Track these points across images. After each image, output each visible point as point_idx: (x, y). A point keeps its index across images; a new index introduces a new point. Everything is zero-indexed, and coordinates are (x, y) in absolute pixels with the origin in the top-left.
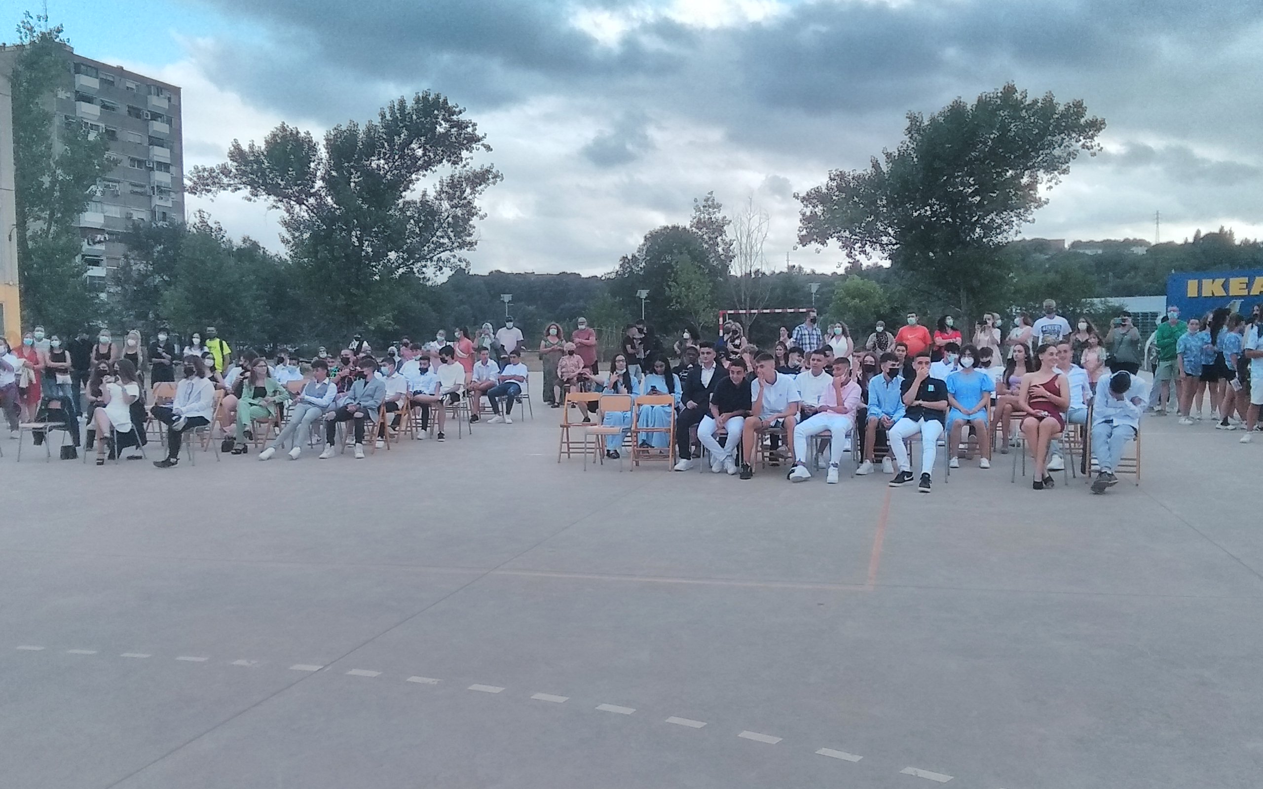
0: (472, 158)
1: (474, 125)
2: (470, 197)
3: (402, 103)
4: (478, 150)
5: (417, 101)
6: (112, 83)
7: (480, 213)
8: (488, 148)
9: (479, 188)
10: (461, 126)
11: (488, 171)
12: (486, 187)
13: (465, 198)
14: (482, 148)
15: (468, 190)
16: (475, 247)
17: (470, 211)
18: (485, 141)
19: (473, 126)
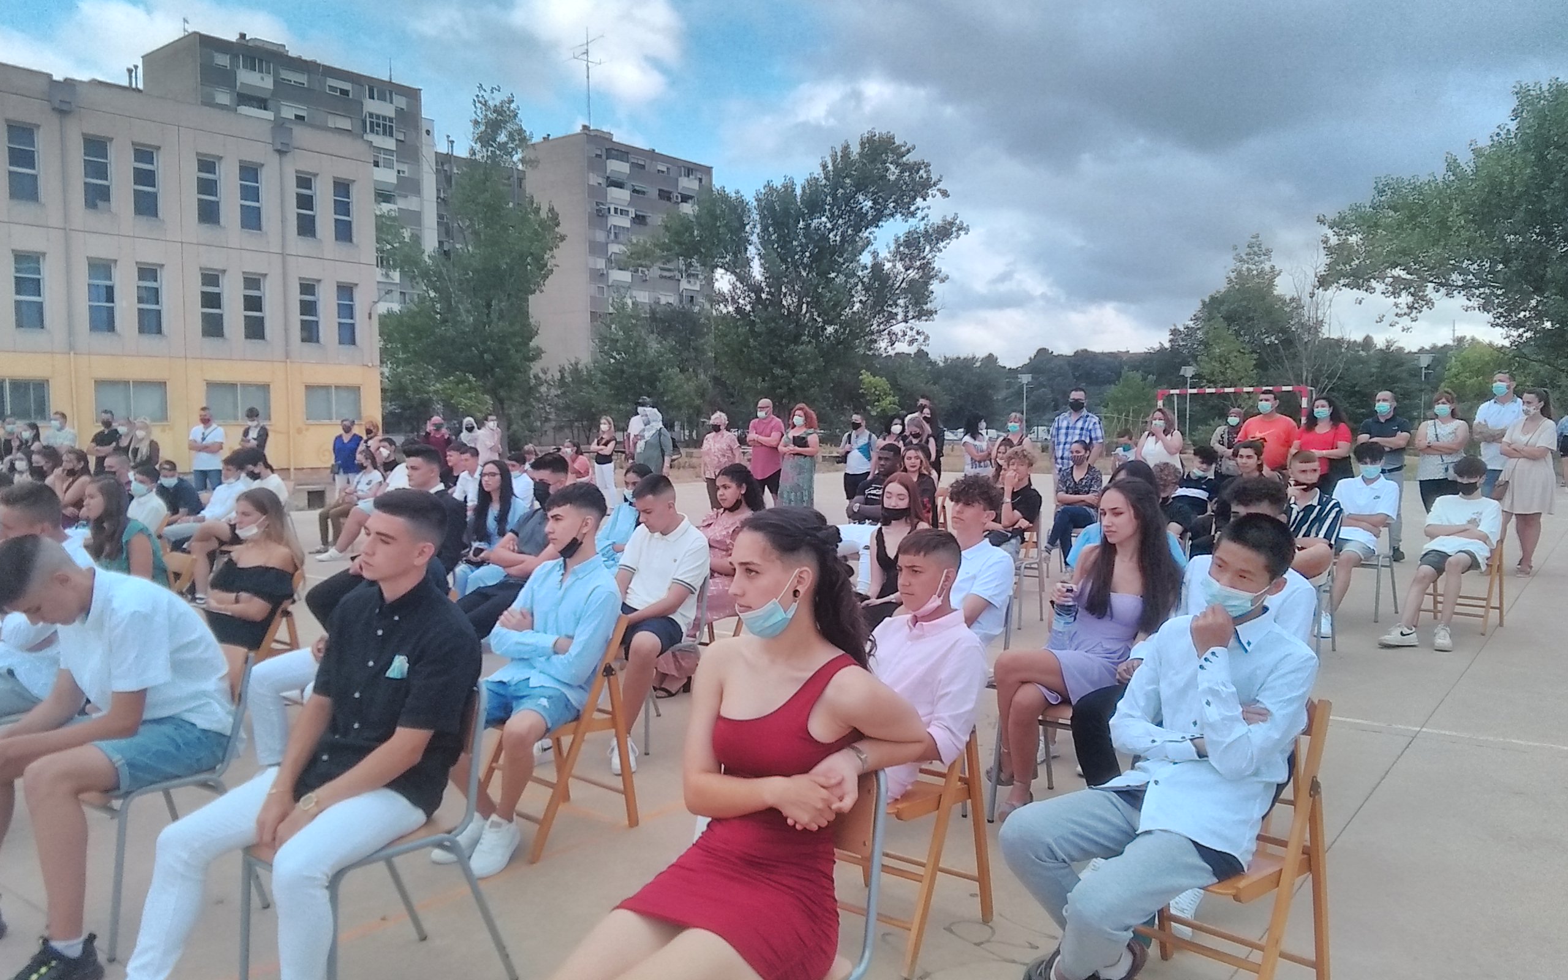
0: (929, 208)
1: (927, 165)
2: (930, 256)
3: (846, 148)
4: (933, 197)
5: (862, 144)
6: (643, 167)
7: (940, 275)
8: (945, 194)
9: (941, 245)
10: (914, 168)
11: (952, 224)
12: (949, 244)
13: (924, 258)
14: (938, 194)
15: (928, 248)
16: (935, 316)
17: (928, 273)
18: (940, 186)
19: (925, 167)
